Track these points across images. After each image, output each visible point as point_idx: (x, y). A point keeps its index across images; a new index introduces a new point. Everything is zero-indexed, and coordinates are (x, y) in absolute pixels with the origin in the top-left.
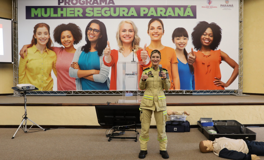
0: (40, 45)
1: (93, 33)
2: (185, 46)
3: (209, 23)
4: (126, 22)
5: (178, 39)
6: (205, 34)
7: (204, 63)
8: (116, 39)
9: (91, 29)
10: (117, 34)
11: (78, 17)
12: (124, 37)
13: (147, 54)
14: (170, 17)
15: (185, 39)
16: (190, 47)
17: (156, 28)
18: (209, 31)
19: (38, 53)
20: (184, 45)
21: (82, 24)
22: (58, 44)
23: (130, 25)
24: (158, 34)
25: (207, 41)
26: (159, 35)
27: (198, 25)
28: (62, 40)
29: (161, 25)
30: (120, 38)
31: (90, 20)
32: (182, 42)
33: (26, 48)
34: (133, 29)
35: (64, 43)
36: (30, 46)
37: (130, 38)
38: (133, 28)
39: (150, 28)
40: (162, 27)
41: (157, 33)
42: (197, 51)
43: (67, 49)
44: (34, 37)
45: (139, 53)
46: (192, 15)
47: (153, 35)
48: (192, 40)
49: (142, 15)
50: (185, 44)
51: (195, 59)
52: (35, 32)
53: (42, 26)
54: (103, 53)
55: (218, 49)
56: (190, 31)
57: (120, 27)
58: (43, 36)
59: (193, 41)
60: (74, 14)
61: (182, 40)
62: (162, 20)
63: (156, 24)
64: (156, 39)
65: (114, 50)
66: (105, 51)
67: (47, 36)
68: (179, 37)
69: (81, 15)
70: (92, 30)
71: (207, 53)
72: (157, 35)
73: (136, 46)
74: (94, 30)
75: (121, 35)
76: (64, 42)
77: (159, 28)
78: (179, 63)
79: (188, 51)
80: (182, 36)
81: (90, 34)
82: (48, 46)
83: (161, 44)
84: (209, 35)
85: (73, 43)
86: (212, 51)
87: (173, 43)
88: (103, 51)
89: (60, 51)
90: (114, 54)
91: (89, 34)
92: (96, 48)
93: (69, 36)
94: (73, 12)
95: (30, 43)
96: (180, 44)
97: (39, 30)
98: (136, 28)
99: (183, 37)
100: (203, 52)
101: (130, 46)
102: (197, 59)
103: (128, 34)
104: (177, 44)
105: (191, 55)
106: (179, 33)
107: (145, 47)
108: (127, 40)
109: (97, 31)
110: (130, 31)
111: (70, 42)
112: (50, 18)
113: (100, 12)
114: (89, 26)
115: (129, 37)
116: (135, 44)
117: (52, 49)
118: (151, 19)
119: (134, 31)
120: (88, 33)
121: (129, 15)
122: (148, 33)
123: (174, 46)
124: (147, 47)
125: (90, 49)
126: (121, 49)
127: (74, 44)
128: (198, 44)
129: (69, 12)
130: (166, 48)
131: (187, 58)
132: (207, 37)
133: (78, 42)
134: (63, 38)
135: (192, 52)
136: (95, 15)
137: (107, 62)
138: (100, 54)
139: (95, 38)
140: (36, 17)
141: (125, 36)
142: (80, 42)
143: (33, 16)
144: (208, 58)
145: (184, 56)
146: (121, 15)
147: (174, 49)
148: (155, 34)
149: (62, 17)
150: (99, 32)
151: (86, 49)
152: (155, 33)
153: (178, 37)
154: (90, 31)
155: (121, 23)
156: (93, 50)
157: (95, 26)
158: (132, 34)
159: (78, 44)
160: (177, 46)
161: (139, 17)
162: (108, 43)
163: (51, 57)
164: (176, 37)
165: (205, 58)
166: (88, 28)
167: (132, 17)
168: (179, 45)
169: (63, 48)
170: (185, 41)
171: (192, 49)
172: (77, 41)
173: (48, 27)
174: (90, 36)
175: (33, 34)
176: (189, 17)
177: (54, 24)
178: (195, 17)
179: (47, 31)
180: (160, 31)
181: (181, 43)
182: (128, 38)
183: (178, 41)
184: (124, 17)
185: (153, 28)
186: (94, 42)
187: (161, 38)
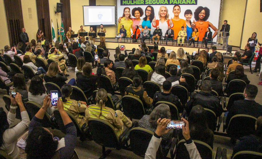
0: (126, 17)
3: (204, 7)
4: (163, 7)
6: (201, 13)
7: (199, 27)
9: (148, 10)
10: (159, 12)
11: (142, 4)
13: (172, 22)
14: (184, 4)
16: (193, 19)
18: (203, 11)
19: (125, 20)
21: (144, 8)
22: (134, 17)
23: (165, 8)
25: (202, 17)
27: (198, 8)
28: (135, 15)
29: (179, 8)
30: (160, 14)
31: (147, 6)
33: (120, 18)
36: (122, 18)
37: (165, 14)
39: (174, 10)
40: (179, 9)
42: (196, 22)
43: (137, 19)
44: (124, 13)
45: (168, 22)
46: (195, 3)
48: (194, 16)
49: (170, 3)
50: (190, 18)
51: (195, 25)
52: (124, 11)
53: (127, 9)
54: (153, 21)
55: (207, 21)
56: (193, 11)
57: (160, 9)
58: (127, 13)
60: (140, 3)
61: (189, 16)
62: (180, 5)
63: (177, 8)
64: (176, 15)
65: (157, 20)
66: (153, 20)
67: (129, 13)
68: (188, 14)
69: (143, 4)
71: (201, 23)
74: (149, 10)
77: (178, 10)
78: (187, 27)
79: (192, 21)
82: (129, 17)
83: (179, 18)
84: (203, 13)
85: (140, 16)
86: (204, 21)
88: (152, 20)
90: (157, 22)
92: (149, 19)
93: (138, 13)
94: (140, 2)
95: (122, 16)
97: (126, 10)
98: (168, 10)
99: (190, 14)
100: (199, 22)
101: (164, 18)
102: (196, 26)
103: (163, 12)
104: (186, 18)
105: (193, 24)
106: (188, 12)
107: (171, 19)
108: (163, 15)
109: (150, 11)
110: (165, 11)
111: (138, 16)
112: (130, 5)
113: (151, 2)
116: (167, 17)
117: (131, 19)
118: (174, 5)
119: (166, 11)
121: (165, 3)
122: (173, 12)
123: (185, 19)
126: (160, 20)
128: (197, 18)
129: (138, 2)
130: (181, 19)
131: (191, 25)
132: (202, 14)
135: (194, 22)
136: (150, 3)
137: (154, 25)
138: (151, 22)
139: (149, 14)
140: (125, 5)
143: (123, 4)
144: (202, 25)
145: (189, 24)
146: (161, 3)
147: (185, 20)
148: (176, 12)
149: (135, 4)
151: (145, 19)
155: (161, 7)
156: (148, 20)
157: (149, 9)
158: (165, 12)
159: (142, 17)
161: (169, 4)
163: (131, 23)
164: (186, 14)
165: (200, 25)
166: (146, 9)
167: (166, 4)
168: (188, 18)
170: (190, 16)
171: (194, 21)
172: (141, 15)
173: (129, 9)
174: (147, 13)
175: (123, 12)
176: (193, 4)
177: (132, 7)
178: (196, 4)
179: (129, 11)
180: (179, 11)
183: (187, 16)
184: (162, 4)
185: (175, 10)
186: (148, 16)
187: (179, 14)
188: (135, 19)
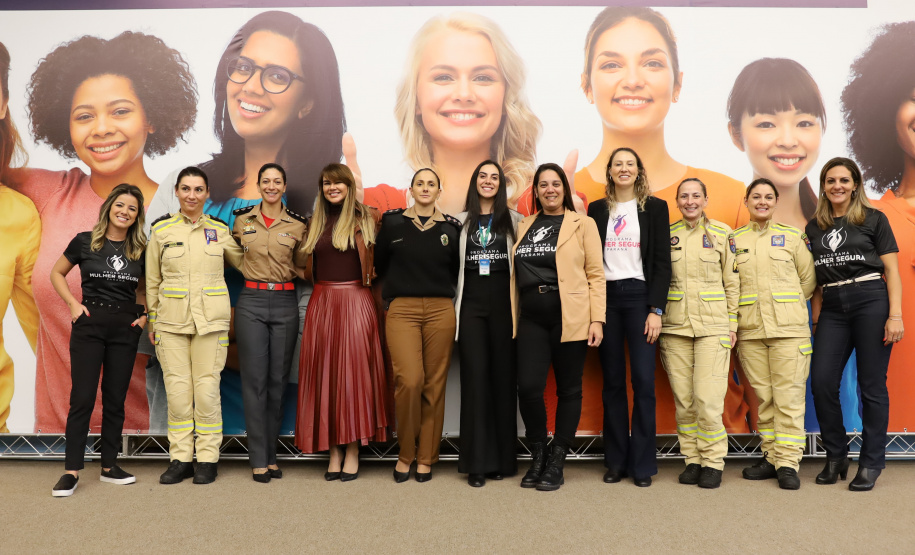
1: (260, 91)
2: (805, 163)
4: (457, 26)
5: (766, 125)
8: (395, 125)
9: (251, 67)
10: (402, 95)
12: (445, 114)
15: (802, 124)
17: (632, 62)
20: (801, 158)
21: (197, 38)
22: (56, 152)
23: (481, 42)
24: (645, 93)
26: (650, 100)
27: (879, 45)
28: (79, 132)
29: (660, 44)
30: (419, 119)
32: (788, 142)
34: (498, 69)
35: (91, 148)
37: (480, 115)
38: (498, 61)
39: (599, 60)
40: (666, 56)
41: (638, 88)
42: (876, 197)
43: (104, 182)
47: (616, 100)
48: (848, 130)
50: (804, 156)
56: (832, 81)
57: (421, 54)
59: (851, 139)
61: (786, 129)
62: (666, 12)
63: (630, 38)
64: (633, 122)
65: (383, 189)
68: (771, 113)
70: (258, 74)
72: (640, 98)
73: (513, 163)
74: (269, 71)
75: (425, 102)
76: (91, 141)
77: (650, 60)
80: (786, 108)
81: (241, 96)
83: (662, 154)
85: (141, 145)
87: (735, 149)
89: (60, 194)
91: (235, 96)
93: (122, 106)
96: (775, 152)
99: (794, 111)
100: (913, 202)
103: (464, 94)
104: (756, 153)
106: (771, 89)
108: (460, 132)
109: (284, 77)
110: (481, 76)
111: (122, 144)
114: (239, 49)
115: (470, 112)
116: (509, 154)
117: (19, 182)
118: (602, 9)
119: (503, 76)
120: (231, 88)
122: (587, 87)
123: (739, 167)
124: (578, 169)
125: (242, 184)
127: (148, 151)
133: (172, 143)
134: (85, 118)
139: (273, 119)
141: (448, 107)
142: (179, 142)
147: (740, 185)
148: (629, 93)
150: (296, 84)
151: (216, 181)
152: (626, 88)
153: (762, 112)
154: (245, 78)
155: (428, 29)
157: (270, 49)
158: (489, 93)
159: (171, 153)
160: (757, 166)
162: (345, 148)
163: (9, 230)
164: (753, 114)
166: (232, 60)
168: (773, 158)
169: (84, 175)
170: (805, 136)
172: (163, 133)
174: (243, 104)
180: (658, 79)
181: (782, 147)
182: (468, 117)
183: (766, 138)
185: (613, 63)
186: (263, 140)
187: (661, 115)
188: (75, 179)
